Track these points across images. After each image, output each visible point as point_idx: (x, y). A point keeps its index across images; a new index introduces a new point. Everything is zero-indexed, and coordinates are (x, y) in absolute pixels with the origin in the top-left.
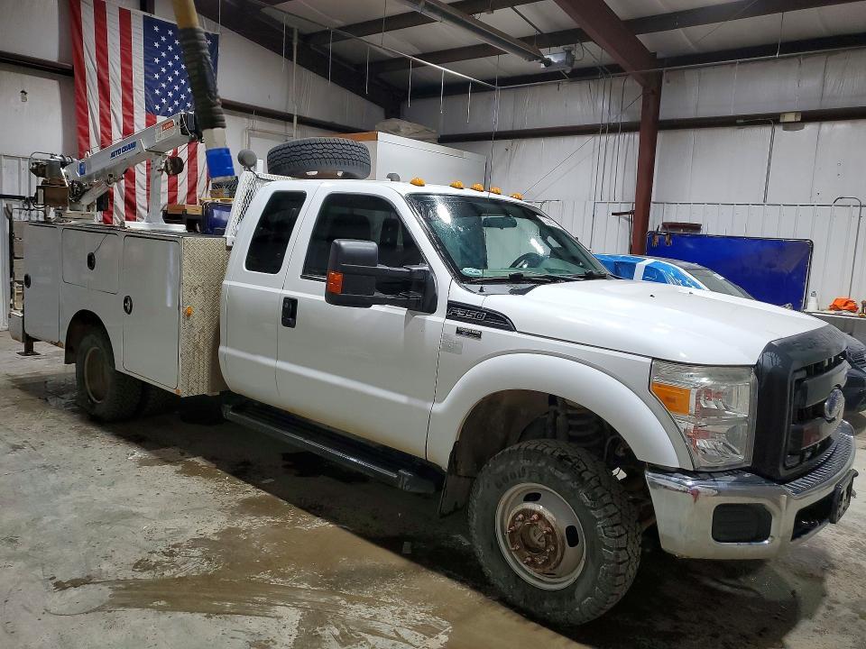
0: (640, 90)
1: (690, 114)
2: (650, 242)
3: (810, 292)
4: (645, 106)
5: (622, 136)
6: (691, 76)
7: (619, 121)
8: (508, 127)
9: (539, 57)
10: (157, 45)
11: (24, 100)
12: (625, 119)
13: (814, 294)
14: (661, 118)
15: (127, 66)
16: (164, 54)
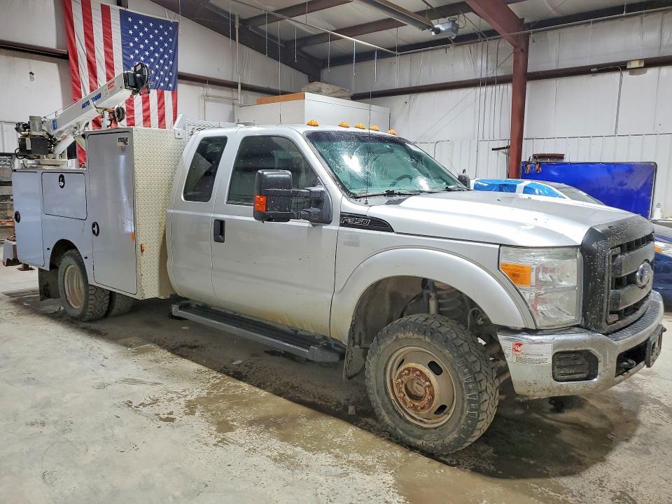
0: (511, 48)
1: (553, 66)
2: (523, 170)
3: (655, 204)
4: (516, 62)
5: (498, 87)
6: (552, 36)
7: (495, 75)
8: (406, 85)
9: (430, 27)
10: (131, 32)
11: (32, 79)
12: (500, 73)
13: (659, 205)
14: (529, 71)
15: (109, 50)
16: (136, 39)
